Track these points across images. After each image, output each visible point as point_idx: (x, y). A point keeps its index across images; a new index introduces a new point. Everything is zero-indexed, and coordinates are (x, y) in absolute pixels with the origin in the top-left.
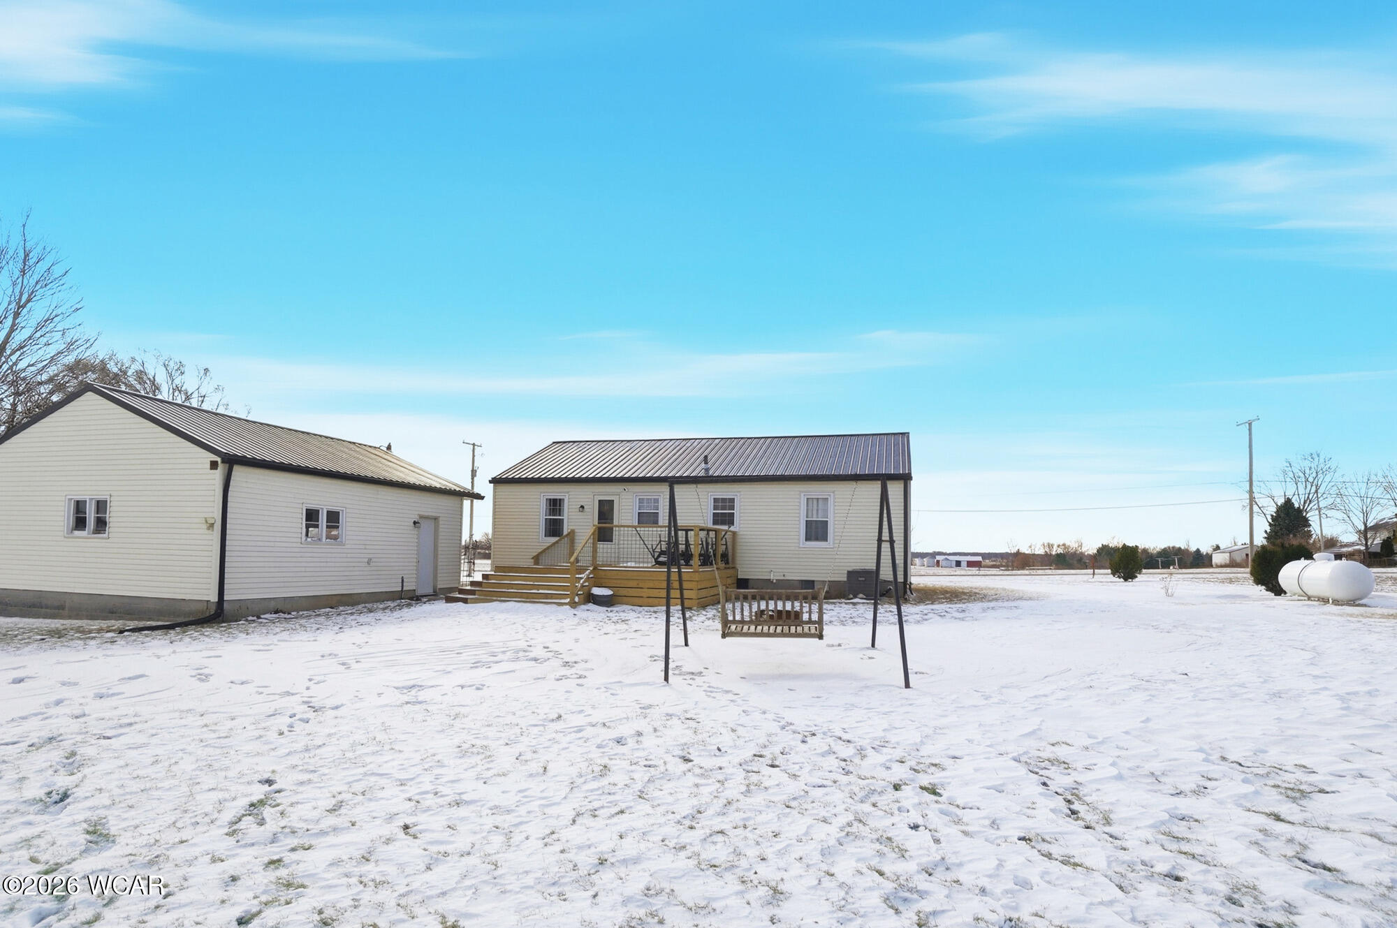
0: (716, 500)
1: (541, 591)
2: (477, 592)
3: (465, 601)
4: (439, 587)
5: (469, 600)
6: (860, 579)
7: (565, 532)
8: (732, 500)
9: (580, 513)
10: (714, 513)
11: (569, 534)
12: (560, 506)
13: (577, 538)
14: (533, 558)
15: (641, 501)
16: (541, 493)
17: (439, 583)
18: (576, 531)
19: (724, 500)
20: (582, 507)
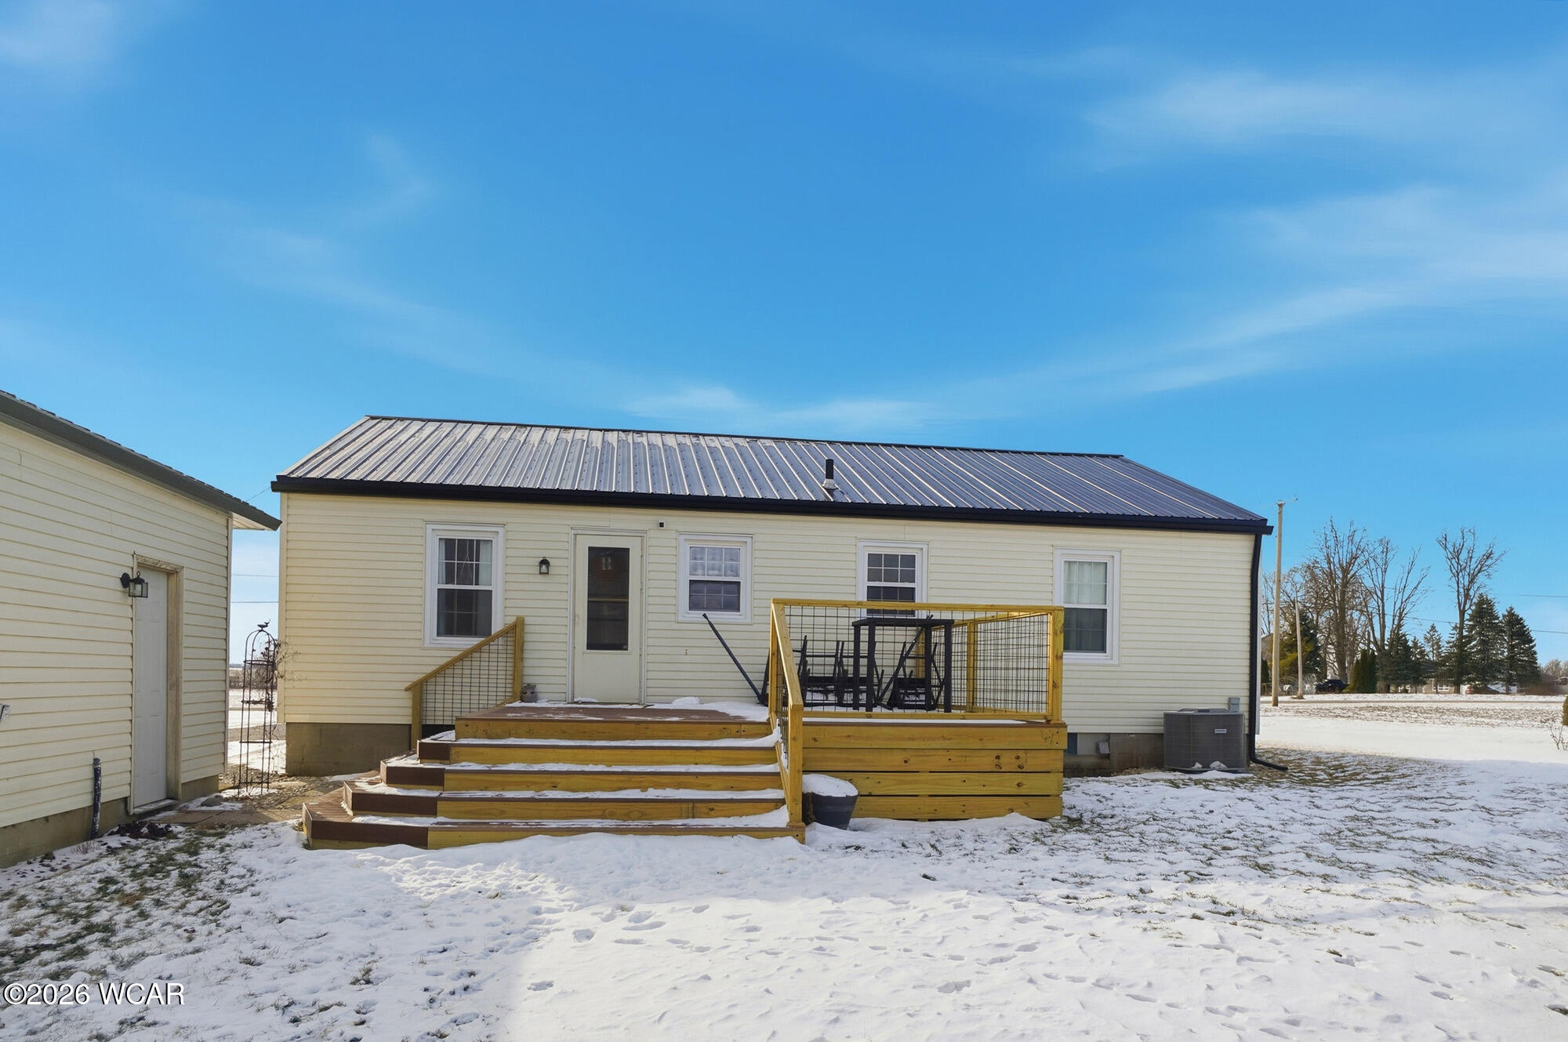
0: (874, 559)
1: (652, 793)
2: (440, 805)
3: (417, 839)
4: (185, 778)
5: (431, 836)
6: (1217, 731)
7: (497, 625)
8: (910, 560)
9: (541, 578)
10: (869, 588)
11: (504, 633)
12: (478, 560)
13: (527, 638)
14: (407, 690)
15: (696, 553)
16: (427, 522)
17: (184, 766)
18: (528, 620)
19: (891, 559)
20: (544, 562)
